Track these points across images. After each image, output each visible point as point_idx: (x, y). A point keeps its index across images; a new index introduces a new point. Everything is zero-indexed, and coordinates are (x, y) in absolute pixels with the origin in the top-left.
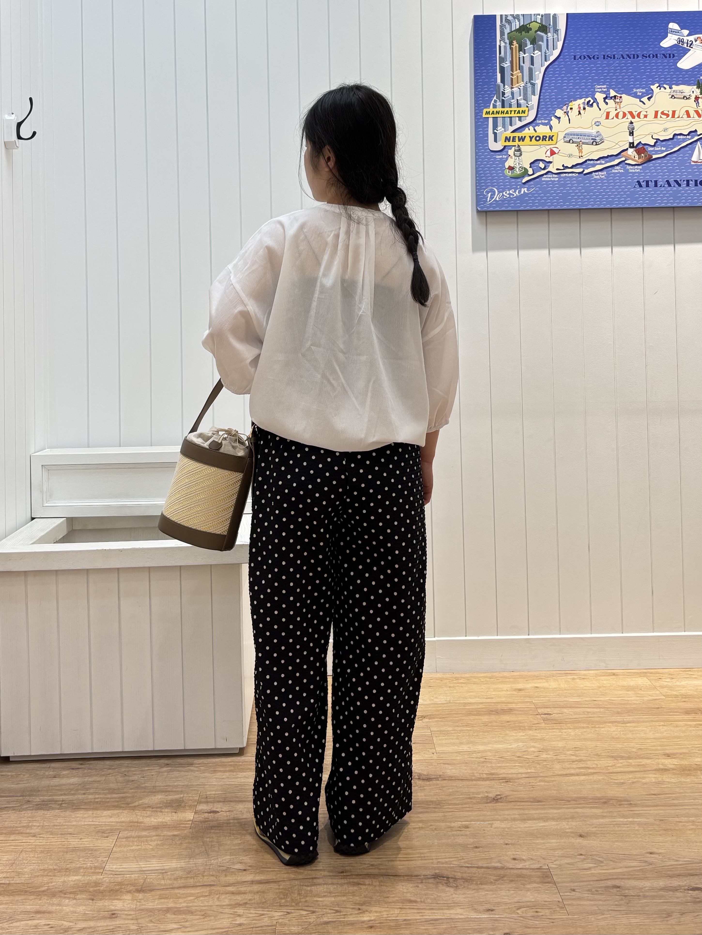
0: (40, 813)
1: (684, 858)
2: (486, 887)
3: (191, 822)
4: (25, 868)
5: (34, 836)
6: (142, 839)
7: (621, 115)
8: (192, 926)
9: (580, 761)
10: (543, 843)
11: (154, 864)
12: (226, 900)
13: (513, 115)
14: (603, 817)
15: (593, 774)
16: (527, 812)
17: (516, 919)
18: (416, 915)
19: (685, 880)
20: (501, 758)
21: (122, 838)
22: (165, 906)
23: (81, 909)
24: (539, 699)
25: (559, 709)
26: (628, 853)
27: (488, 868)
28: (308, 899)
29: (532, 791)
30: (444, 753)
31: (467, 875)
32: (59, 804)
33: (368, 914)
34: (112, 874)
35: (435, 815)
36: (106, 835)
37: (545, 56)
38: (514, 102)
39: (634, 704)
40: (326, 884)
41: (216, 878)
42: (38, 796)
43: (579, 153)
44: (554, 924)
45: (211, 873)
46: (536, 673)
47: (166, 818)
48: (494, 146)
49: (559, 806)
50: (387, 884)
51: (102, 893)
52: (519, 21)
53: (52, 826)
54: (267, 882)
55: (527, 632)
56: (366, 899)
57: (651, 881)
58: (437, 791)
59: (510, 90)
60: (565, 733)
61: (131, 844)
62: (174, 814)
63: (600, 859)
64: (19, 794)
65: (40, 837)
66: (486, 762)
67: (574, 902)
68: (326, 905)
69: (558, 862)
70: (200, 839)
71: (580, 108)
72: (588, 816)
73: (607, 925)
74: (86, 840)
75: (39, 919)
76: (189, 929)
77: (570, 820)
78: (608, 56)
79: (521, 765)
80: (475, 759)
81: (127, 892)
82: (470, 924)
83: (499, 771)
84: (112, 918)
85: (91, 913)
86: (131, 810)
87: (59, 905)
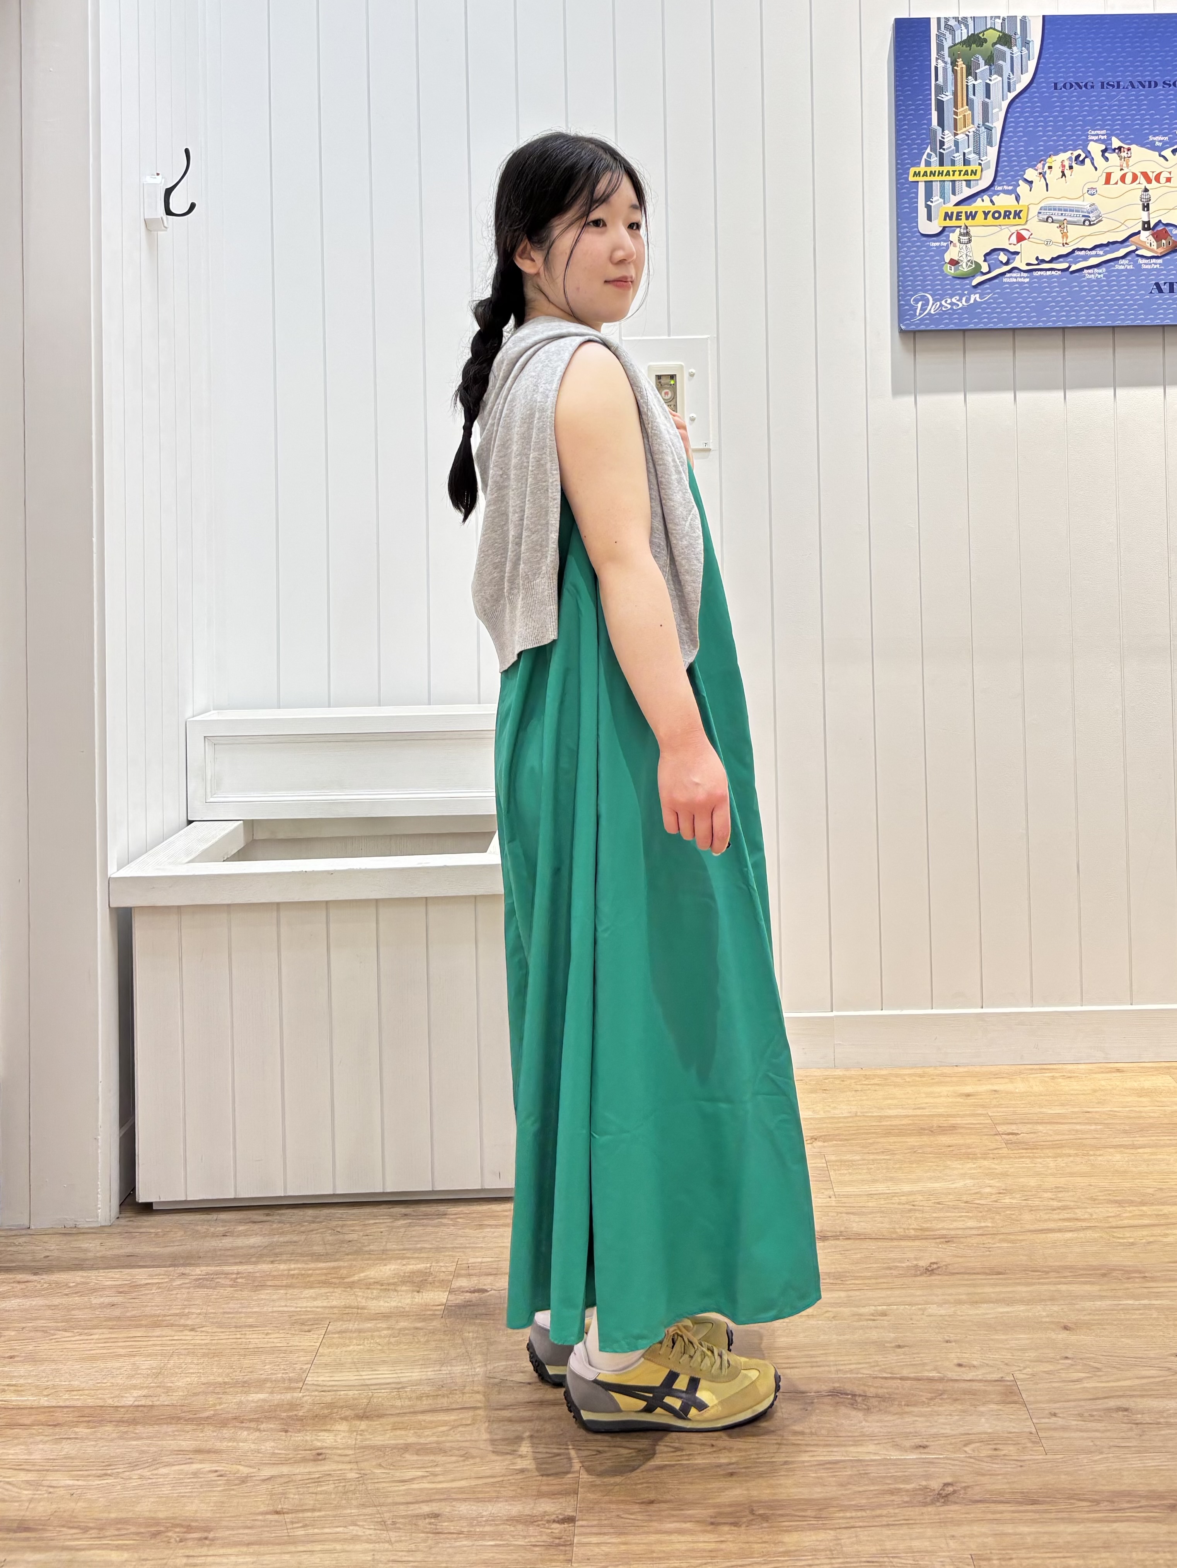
0: (203, 1292)
2: (915, 1409)
3: (443, 1307)
4: (178, 1381)
5: (192, 1330)
6: (366, 1334)
7: (1129, 178)
8: (444, 1473)
9: (1065, 1208)
10: (1006, 1340)
11: (385, 1374)
12: (500, 1431)
13: (956, 177)
14: (1102, 1298)
15: (1084, 1229)
16: (979, 1290)
17: (963, 1462)
18: (803, 1454)
20: (939, 1203)
21: (335, 1333)
22: (402, 1442)
23: (268, 1446)
24: (999, 1109)
25: (1030, 1126)
26: (1141, 1355)
27: (918, 1379)
30: (847, 1196)
31: (885, 1391)
32: (231, 1279)
33: (728, 1454)
34: (317, 1390)
35: (833, 1295)
36: (307, 1328)
37: (1009, 83)
38: (958, 157)
39: (1150, 1117)
41: (484, 1395)
42: (198, 1265)
43: (1063, 238)
44: (1023, 1468)
45: (475, 1388)
46: (993, 1069)
47: (403, 1300)
48: (927, 227)
49: (1030, 1280)
51: (302, 1420)
52: (967, 26)
53: (221, 1313)
55: (980, 1002)
58: (837, 1257)
59: (952, 137)
60: (1041, 1163)
61: (347, 1341)
62: (415, 1293)
63: (1096, 1365)
64: (169, 1263)
65: (202, 1332)
66: (915, 1210)
67: (1056, 1434)
69: (1029, 1371)
70: (458, 1333)
71: (1063, 166)
72: (1077, 1296)
73: (1108, 1470)
74: (275, 1336)
75: (201, 1462)
76: (441, 1478)
77: (1049, 1303)
78: (1108, 84)
79: (970, 1215)
80: (896, 1206)
81: (342, 1419)
82: (889, 1469)
83: (935, 1225)
84: (318, 1460)
85: (283, 1452)
86: (347, 1288)
87: (233, 1439)
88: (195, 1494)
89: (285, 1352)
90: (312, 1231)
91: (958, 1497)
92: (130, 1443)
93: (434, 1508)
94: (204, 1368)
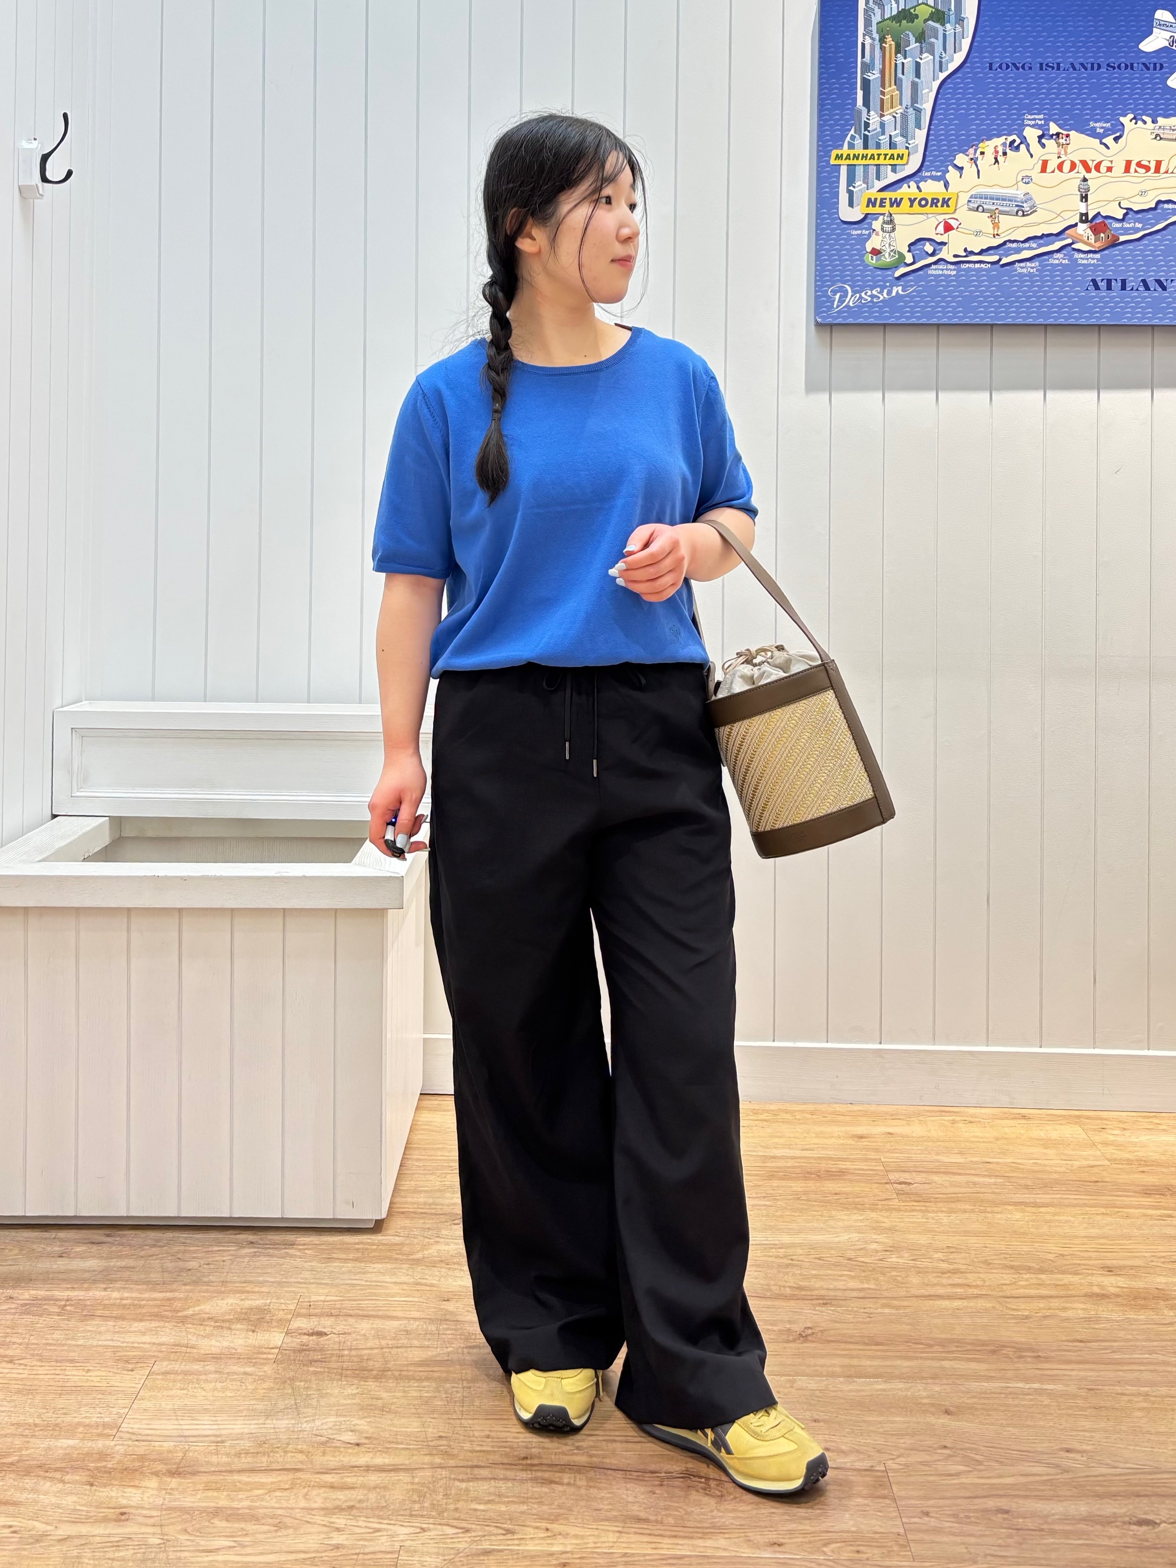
0: (28, 1319)
1: (1126, 1463)
3: (277, 1351)
5: (10, 1361)
6: (191, 1377)
7: (1067, 167)
8: (255, 1543)
9: (955, 1272)
10: (880, 1422)
11: (206, 1426)
12: (318, 1499)
13: (881, 161)
14: (989, 1379)
15: (974, 1297)
16: (855, 1362)
17: (820, 1565)
18: (645, 1545)
19: (1126, 1505)
20: (819, 1259)
21: (157, 1374)
22: (212, 1504)
23: (70, 1500)
24: (893, 1155)
25: (924, 1176)
26: (1028, 1449)
28: (460, 1505)
29: (869, 1323)
33: (562, 1541)
34: (131, 1439)
36: (130, 1366)
37: (941, 62)
38: (884, 139)
39: (1056, 1172)
40: (495, 1479)
41: (307, 1456)
42: (28, 1287)
43: (994, 228)
45: (299, 1447)
46: (889, 1109)
47: (235, 1341)
48: (848, 213)
49: (912, 1354)
50: (602, 1485)
51: (110, 1473)
52: (897, 2)
53: (44, 1344)
54: (394, 1469)
55: (878, 1037)
56: (562, 1511)
57: (1064, 1504)
59: (878, 118)
60: (933, 1219)
61: (170, 1384)
62: (251, 1333)
63: (978, 1457)
65: (20, 1364)
66: (793, 1265)
67: (927, 1537)
68: (490, 1519)
69: (902, 1460)
70: (289, 1382)
71: (997, 152)
72: (963, 1376)
74: (98, 1373)
76: (249, 1550)
77: (930, 1381)
78: (1047, 65)
79: (853, 1274)
80: (773, 1259)
81: (152, 1473)
83: (813, 1283)
84: (119, 1520)
85: (85, 1508)
86: (178, 1323)
87: (33, 1490)
89: (103, 1392)
90: (153, 1255)
94: (16, 1406)
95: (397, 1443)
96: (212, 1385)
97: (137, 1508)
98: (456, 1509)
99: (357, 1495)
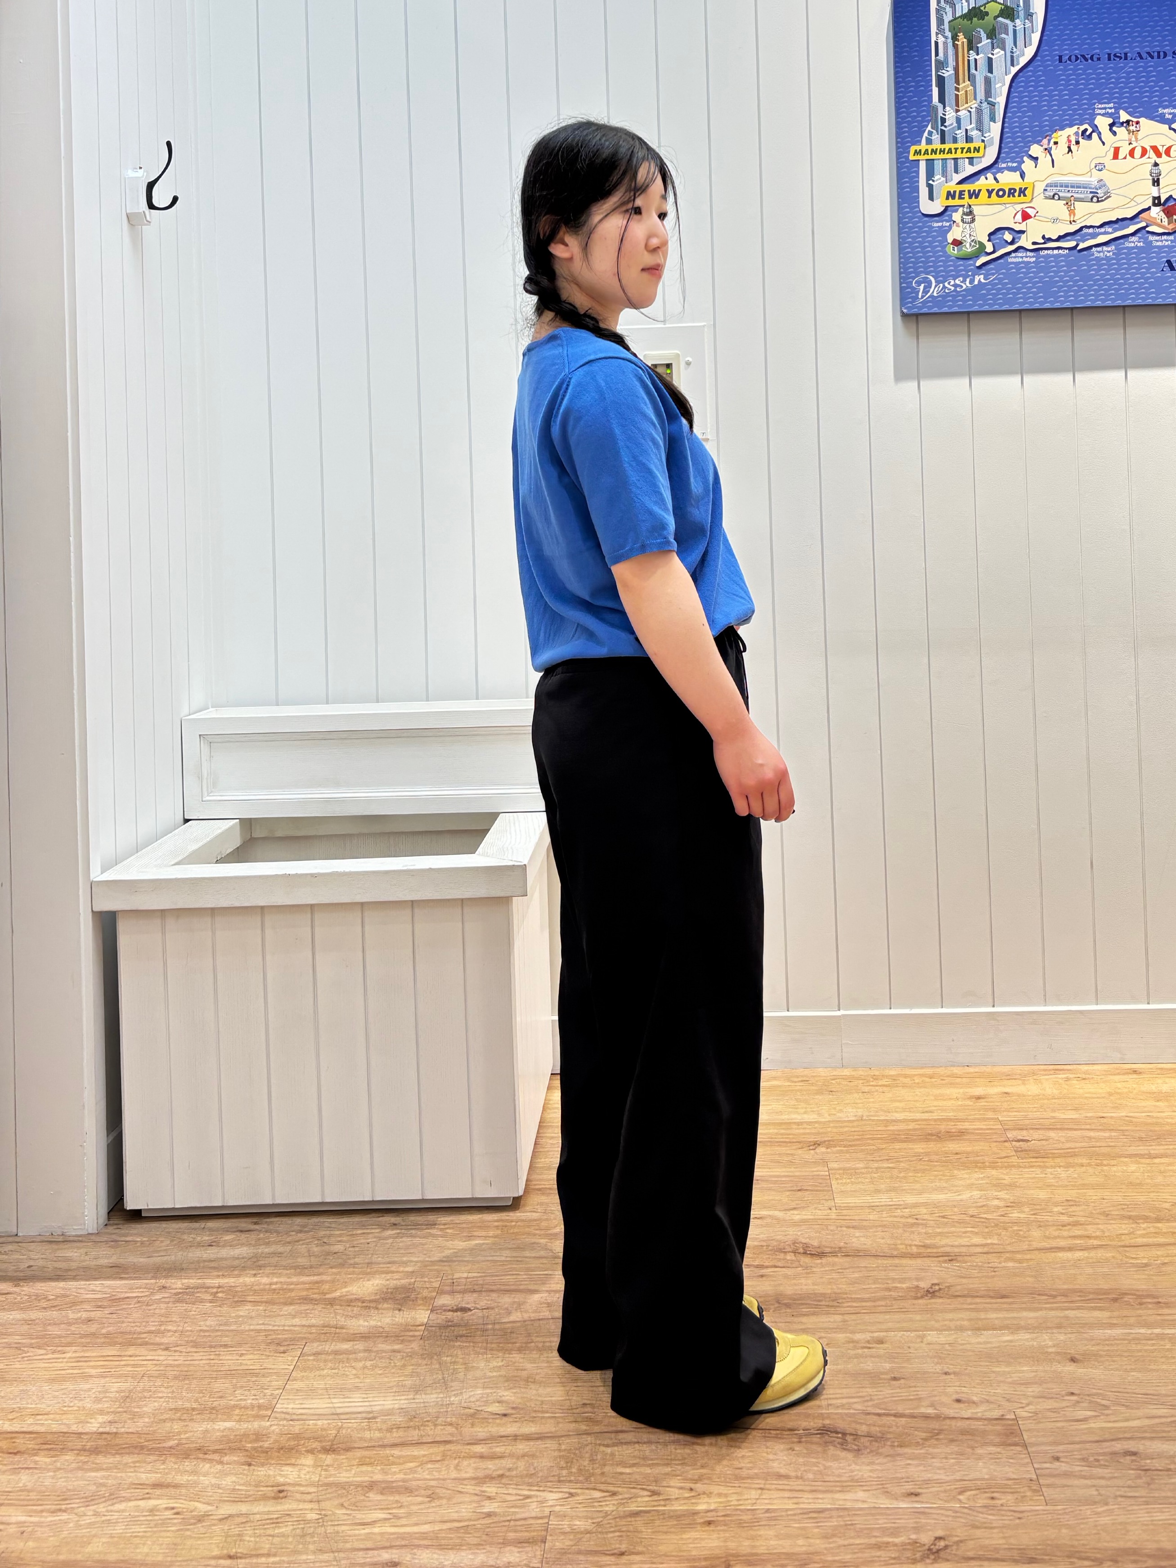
0: (181, 1307)
2: (907, 1451)
3: (423, 1328)
4: (146, 1406)
5: (166, 1349)
6: (341, 1357)
7: (1138, 152)
8: (410, 1514)
9: (1075, 1224)
10: (1009, 1373)
11: (357, 1403)
12: (469, 1469)
13: (958, 155)
14: (1111, 1326)
15: (1095, 1248)
16: (982, 1316)
17: (957, 1512)
18: (786, 1501)
20: (943, 1217)
21: (310, 1355)
22: (367, 1479)
24: (1010, 1114)
25: (1041, 1132)
26: (1152, 1392)
27: (912, 1416)
28: (607, 1469)
29: (993, 1277)
30: (849, 1208)
31: (878, 1429)
32: (212, 1293)
33: (706, 1500)
34: (286, 1419)
35: (827, 1320)
36: (282, 1349)
37: (1012, 57)
38: (960, 134)
40: (638, 1443)
41: (457, 1429)
42: (180, 1276)
43: (1070, 215)
44: (1022, 1521)
45: (449, 1420)
46: (1005, 1070)
47: (383, 1320)
48: (928, 207)
49: (1036, 1305)
50: (742, 1445)
51: (267, 1452)
53: (197, 1331)
54: (540, 1437)
55: (991, 1001)
56: (704, 1471)
58: (835, 1276)
59: (954, 114)
60: (1051, 1173)
61: (322, 1364)
62: (397, 1312)
63: (1104, 1402)
64: (152, 1274)
65: (175, 1351)
66: (918, 1224)
67: (1058, 1481)
68: (636, 1482)
69: (1031, 1408)
70: (435, 1357)
72: (1086, 1324)
73: (1113, 1524)
74: (251, 1357)
75: (158, 1498)
76: (404, 1521)
77: (1055, 1331)
79: (977, 1230)
80: (898, 1219)
81: (308, 1451)
82: (878, 1519)
83: (937, 1241)
84: (279, 1498)
85: (244, 1488)
86: (327, 1305)
87: (194, 1472)
88: (148, 1534)
89: (257, 1375)
90: (299, 1241)
91: (950, 1554)
92: (88, 1474)
93: (393, 1556)
94: (173, 1392)
95: (543, 1412)
96: (361, 1364)
97: (294, 1485)
98: (603, 1473)
99: (507, 1463)
